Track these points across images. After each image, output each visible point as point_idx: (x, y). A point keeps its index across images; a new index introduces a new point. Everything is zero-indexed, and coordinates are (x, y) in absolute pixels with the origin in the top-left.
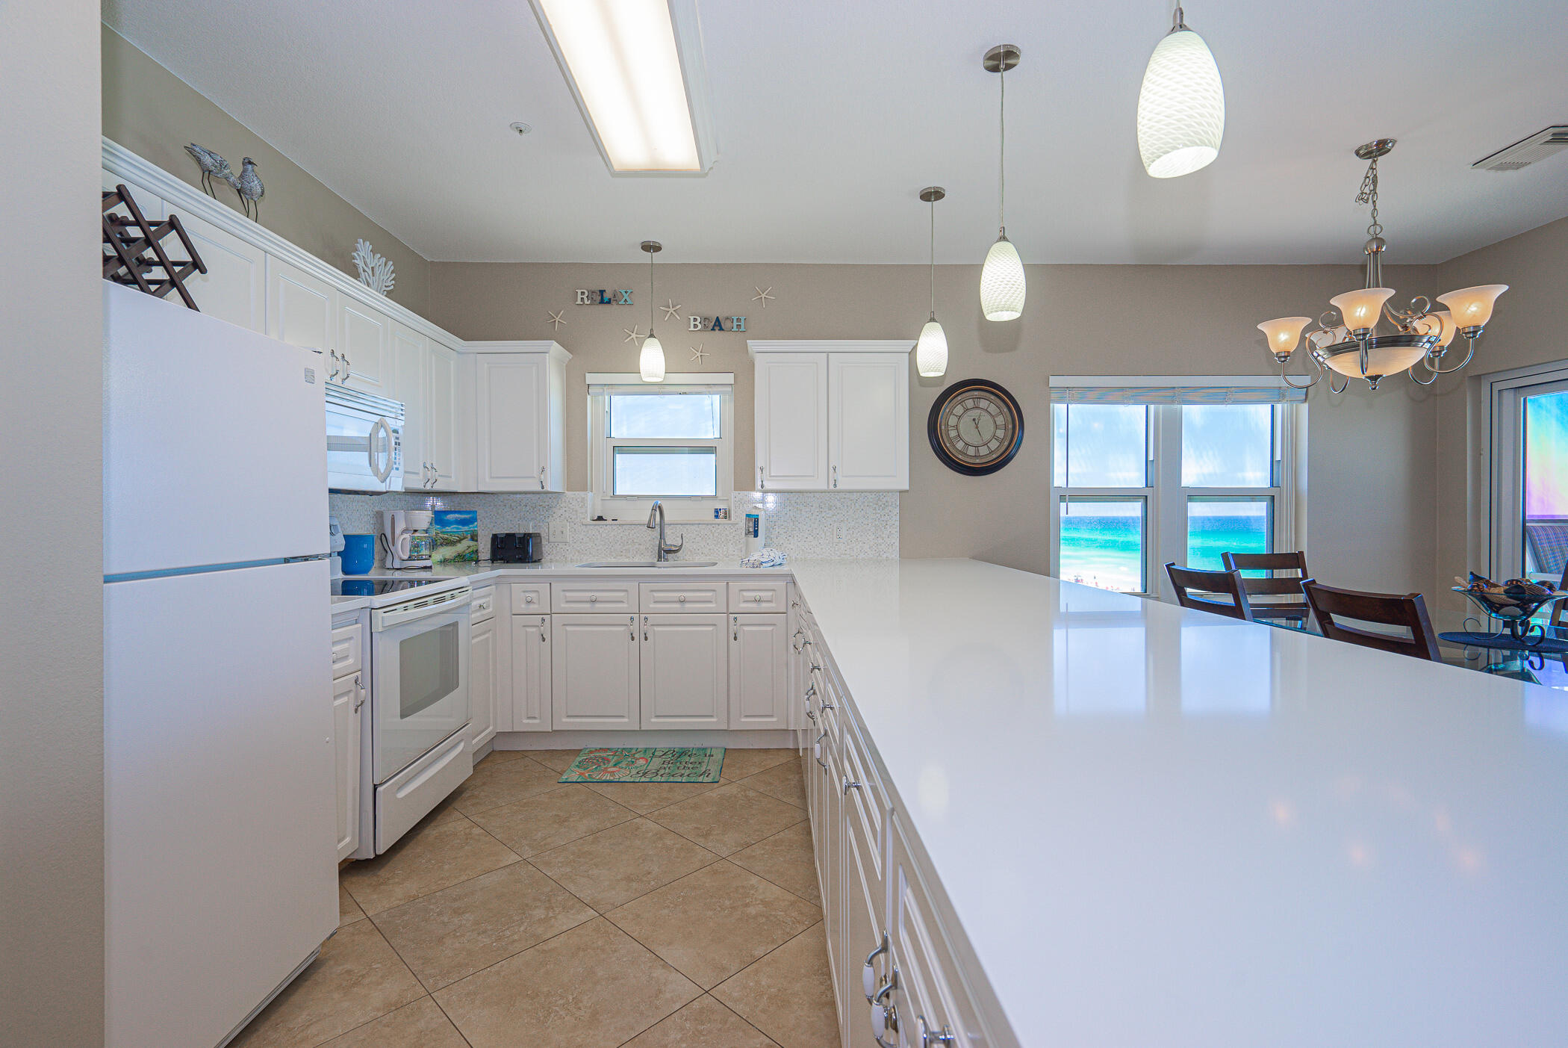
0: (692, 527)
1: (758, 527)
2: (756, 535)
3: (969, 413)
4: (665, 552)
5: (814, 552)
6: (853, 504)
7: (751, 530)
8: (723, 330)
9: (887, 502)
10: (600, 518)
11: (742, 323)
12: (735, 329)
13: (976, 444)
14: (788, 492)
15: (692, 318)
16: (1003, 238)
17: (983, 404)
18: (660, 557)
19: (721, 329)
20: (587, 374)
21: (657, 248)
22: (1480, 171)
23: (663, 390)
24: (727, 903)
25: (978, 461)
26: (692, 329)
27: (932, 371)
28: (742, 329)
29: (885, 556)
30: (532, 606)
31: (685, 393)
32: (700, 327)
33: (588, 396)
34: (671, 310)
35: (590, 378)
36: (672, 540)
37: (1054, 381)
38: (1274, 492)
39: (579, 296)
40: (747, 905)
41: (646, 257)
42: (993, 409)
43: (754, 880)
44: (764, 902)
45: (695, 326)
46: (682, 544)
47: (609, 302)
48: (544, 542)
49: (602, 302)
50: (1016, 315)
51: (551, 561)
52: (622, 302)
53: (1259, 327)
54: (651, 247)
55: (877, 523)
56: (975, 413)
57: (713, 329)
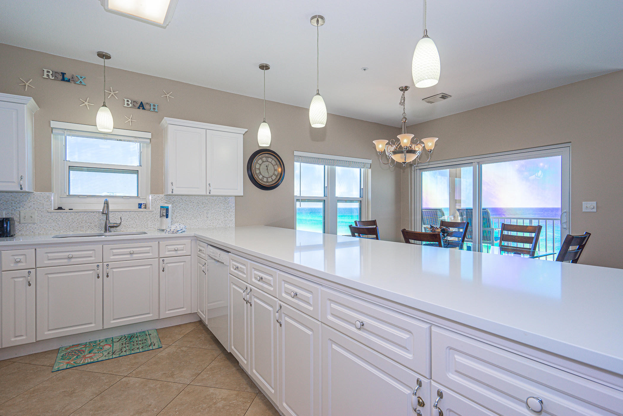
0: (126, 213)
1: (168, 213)
2: (167, 216)
3: (264, 163)
4: (108, 228)
5: (195, 225)
6: (214, 202)
7: (164, 214)
8: (145, 109)
10: (60, 208)
11: (156, 107)
12: (152, 110)
13: (267, 177)
14: (181, 196)
15: (126, 100)
16: (318, 94)
17: (270, 160)
18: (106, 230)
19: (144, 109)
20: (51, 121)
21: (108, 57)
22: (424, 102)
23: (106, 137)
24: (205, 406)
25: (268, 184)
26: (126, 105)
27: (265, 144)
28: (156, 110)
29: (229, 225)
30: (20, 264)
31: (120, 140)
32: (131, 105)
33: (52, 135)
34: (112, 93)
35: (53, 124)
36: (113, 219)
37: (296, 153)
38: (361, 199)
39: (46, 73)
40: (215, 403)
41: (101, 61)
42: (273, 162)
43: (212, 390)
44: (225, 399)
45: (128, 104)
46: (121, 223)
47: (69, 81)
48: (16, 224)
49: (63, 79)
50: (323, 126)
51: (22, 235)
52: (78, 82)
53: (373, 142)
54: (102, 55)
55: (225, 210)
56: (267, 163)
57: (139, 108)
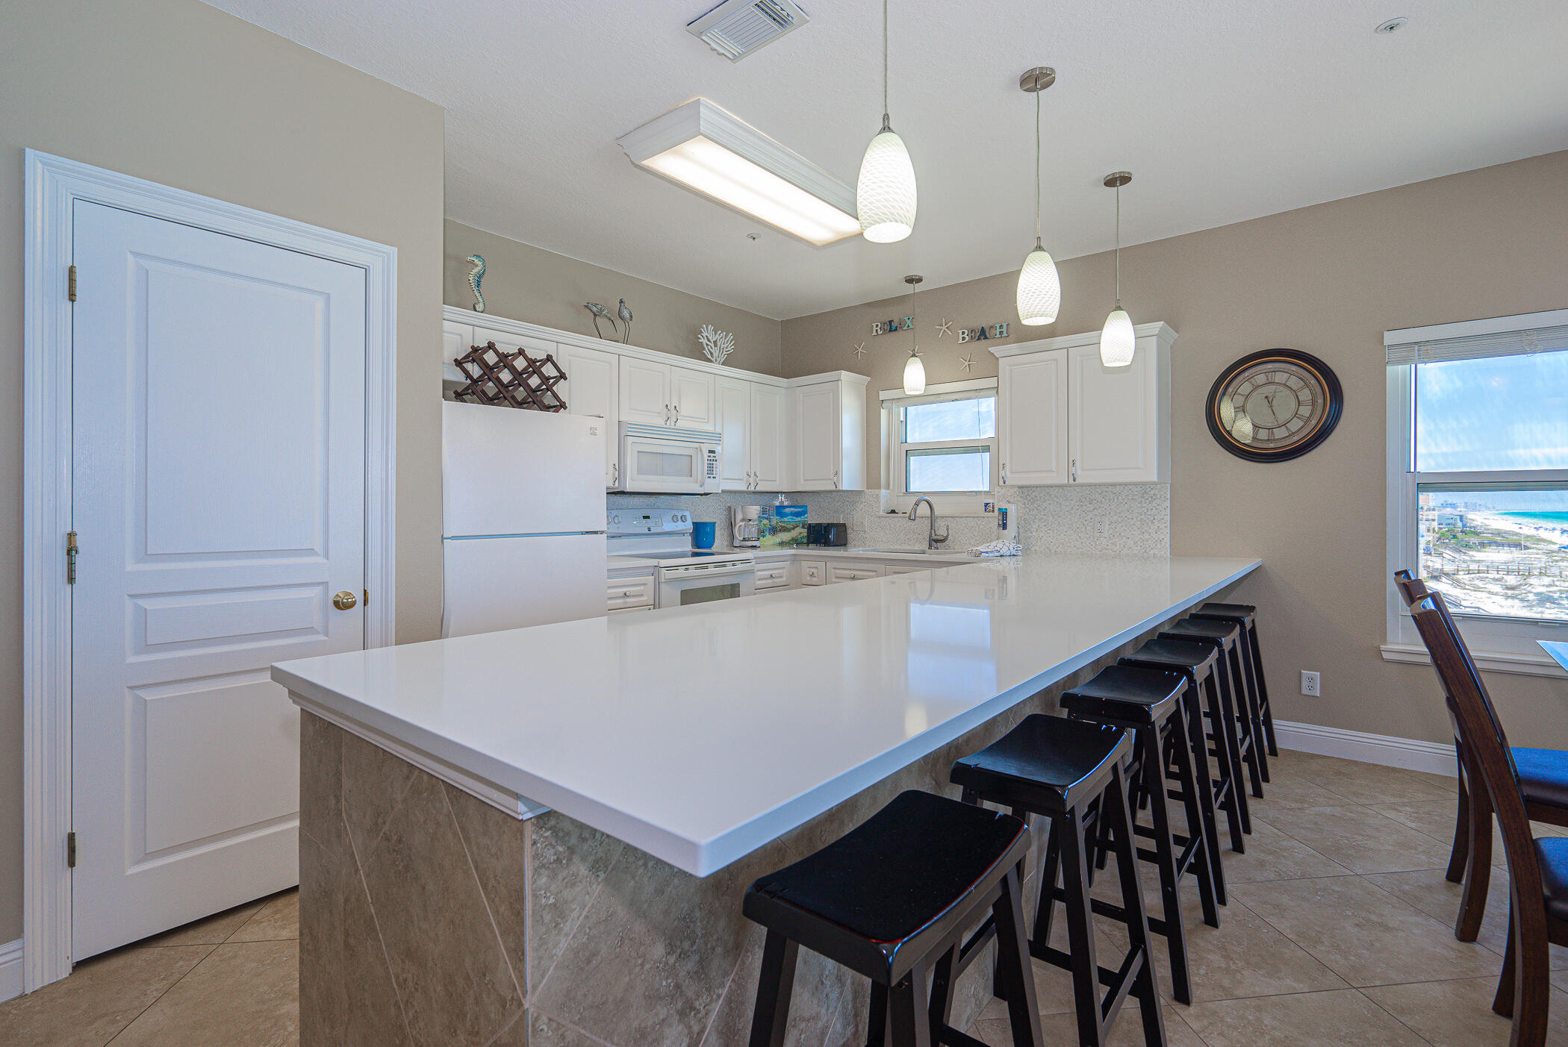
0: (961, 519)
2: (1004, 526)
3: (1260, 391)
4: (935, 542)
5: (1074, 546)
6: (1116, 498)
7: (1001, 523)
8: (987, 338)
9: (1154, 495)
10: (893, 512)
11: (1004, 329)
12: (998, 336)
13: (1270, 425)
14: (1048, 487)
15: (960, 332)
17: (1280, 377)
18: (930, 546)
19: (986, 338)
20: (880, 392)
21: (919, 280)
23: (938, 399)
25: (1272, 445)
26: (961, 341)
28: (1005, 334)
29: (1152, 552)
31: (957, 400)
32: (967, 338)
33: (882, 411)
34: (944, 328)
35: (883, 395)
36: (942, 532)
37: (1390, 338)
39: (875, 328)
41: (910, 289)
42: (1294, 382)
45: (964, 339)
46: (948, 535)
47: (896, 330)
48: (849, 531)
49: (891, 330)
51: (855, 546)
52: (906, 328)
54: (910, 280)
55: (1142, 517)
56: (1268, 390)
57: (979, 339)
